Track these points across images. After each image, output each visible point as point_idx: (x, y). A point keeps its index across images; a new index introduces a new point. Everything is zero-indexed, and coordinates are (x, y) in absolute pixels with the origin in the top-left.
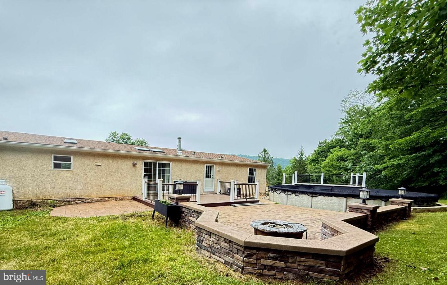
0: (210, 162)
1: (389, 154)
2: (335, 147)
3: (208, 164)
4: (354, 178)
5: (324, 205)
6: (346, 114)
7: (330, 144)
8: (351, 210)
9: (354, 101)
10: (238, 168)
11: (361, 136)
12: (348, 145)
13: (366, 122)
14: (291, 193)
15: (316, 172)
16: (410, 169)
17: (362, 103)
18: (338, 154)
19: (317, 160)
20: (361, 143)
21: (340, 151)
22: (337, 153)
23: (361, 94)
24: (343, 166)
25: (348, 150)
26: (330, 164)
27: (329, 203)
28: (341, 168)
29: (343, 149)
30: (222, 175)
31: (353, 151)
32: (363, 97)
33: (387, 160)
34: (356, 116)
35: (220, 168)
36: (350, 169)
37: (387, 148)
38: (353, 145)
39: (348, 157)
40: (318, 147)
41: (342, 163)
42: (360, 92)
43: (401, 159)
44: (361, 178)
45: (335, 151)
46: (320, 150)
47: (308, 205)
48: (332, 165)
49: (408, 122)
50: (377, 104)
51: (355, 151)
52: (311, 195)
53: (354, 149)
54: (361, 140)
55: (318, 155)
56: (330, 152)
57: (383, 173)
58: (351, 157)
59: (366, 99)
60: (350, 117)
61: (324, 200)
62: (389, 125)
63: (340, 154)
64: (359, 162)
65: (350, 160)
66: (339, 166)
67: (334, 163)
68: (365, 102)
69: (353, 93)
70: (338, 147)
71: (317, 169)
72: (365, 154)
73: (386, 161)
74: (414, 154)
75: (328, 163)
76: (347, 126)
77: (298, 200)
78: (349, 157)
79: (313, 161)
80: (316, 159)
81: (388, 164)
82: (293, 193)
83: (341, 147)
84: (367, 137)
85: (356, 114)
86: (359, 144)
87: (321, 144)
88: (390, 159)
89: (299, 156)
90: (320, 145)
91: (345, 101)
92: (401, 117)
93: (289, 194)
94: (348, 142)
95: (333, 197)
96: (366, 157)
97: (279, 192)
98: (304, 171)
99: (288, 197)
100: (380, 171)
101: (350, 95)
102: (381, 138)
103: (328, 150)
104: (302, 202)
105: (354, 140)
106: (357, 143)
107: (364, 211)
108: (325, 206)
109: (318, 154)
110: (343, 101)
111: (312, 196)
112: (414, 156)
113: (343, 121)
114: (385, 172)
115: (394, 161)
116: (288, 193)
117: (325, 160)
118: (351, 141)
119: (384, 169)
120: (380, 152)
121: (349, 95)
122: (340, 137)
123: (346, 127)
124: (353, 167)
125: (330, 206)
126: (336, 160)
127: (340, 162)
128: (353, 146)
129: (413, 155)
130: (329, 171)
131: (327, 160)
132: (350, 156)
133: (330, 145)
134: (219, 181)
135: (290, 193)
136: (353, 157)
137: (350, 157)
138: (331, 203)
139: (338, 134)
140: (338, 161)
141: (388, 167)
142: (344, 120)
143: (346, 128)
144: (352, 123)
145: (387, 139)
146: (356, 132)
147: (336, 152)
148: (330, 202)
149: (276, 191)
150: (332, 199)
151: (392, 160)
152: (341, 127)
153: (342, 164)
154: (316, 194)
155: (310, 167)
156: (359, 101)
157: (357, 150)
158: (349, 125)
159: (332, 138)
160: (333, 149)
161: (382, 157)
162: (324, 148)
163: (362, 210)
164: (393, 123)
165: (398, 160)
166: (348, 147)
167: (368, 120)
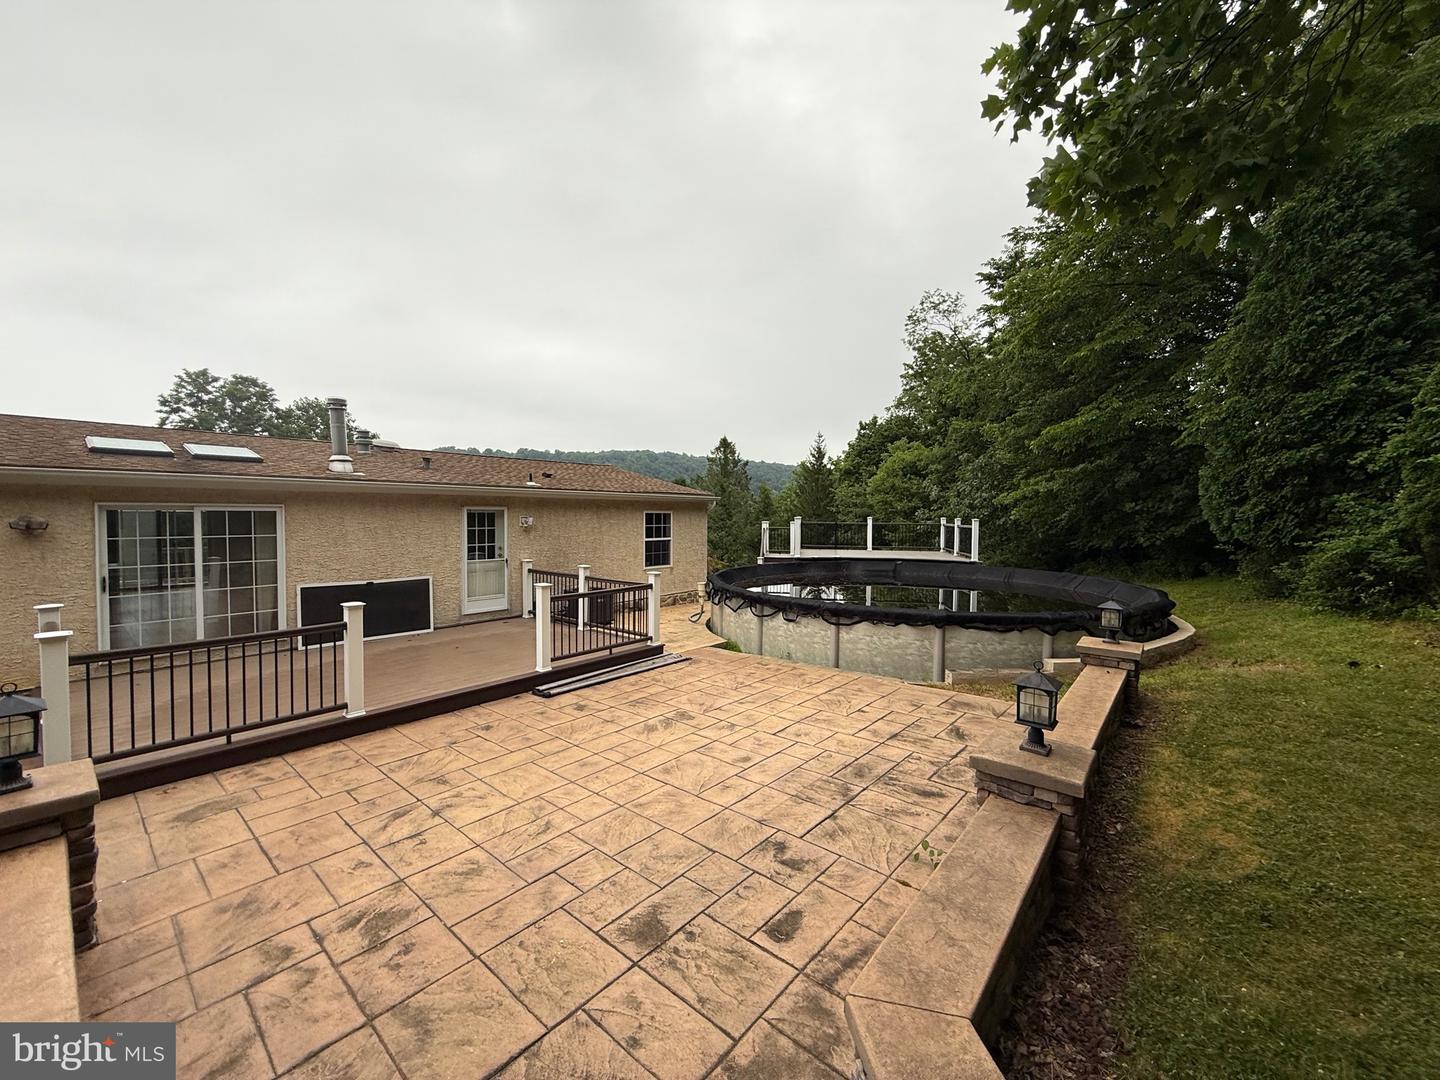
0: (484, 498)
1: (1025, 464)
2: (897, 438)
3: (477, 505)
4: (950, 531)
5: (876, 656)
6: (915, 353)
7: (886, 431)
8: (986, 785)
9: (934, 320)
10: (607, 514)
11: (955, 412)
12: (927, 434)
13: (965, 376)
14: (771, 611)
15: (855, 505)
16: (1073, 507)
17: (953, 327)
18: (904, 457)
19: (857, 472)
20: (954, 429)
21: (909, 448)
22: (902, 454)
23: (948, 303)
24: (918, 489)
25: (927, 447)
26: (887, 485)
27: (889, 648)
28: (913, 496)
29: (915, 444)
30: (542, 542)
31: (936, 450)
32: (954, 311)
33: (1022, 479)
34: (938, 361)
35: (531, 519)
36: (935, 502)
37: (1018, 446)
38: (937, 434)
39: (928, 465)
40: (856, 436)
41: (915, 482)
42: (947, 298)
43: (1052, 478)
44: (966, 535)
45: (898, 448)
46: (863, 444)
47: (826, 654)
48: (893, 487)
49: (1061, 380)
50: (986, 332)
51: (943, 450)
52: (834, 620)
53: (940, 444)
54: (955, 423)
55: (858, 460)
56: (887, 451)
57: (1014, 515)
58: (935, 466)
59: (959, 317)
60: (926, 364)
61: (875, 638)
62: (1021, 386)
63: (909, 457)
64: (954, 480)
65: (932, 473)
66: (909, 491)
67: (897, 482)
68: (959, 324)
69: (932, 300)
70: (905, 439)
71: (858, 495)
72: (968, 461)
73: (1019, 483)
74: (1082, 466)
75: (883, 480)
76: (920, 386)
77: (796, 637)
78: (931, 466)
79: (848, 473)
80: (854, 468)
81: (1026, 490)
82: (779, 611)
83: (911, 439)
84: (969, 416)
85: (939, 356)
86: (952, 433)
87: (864, 429)
88: (1027, 478)
89: (812, 460)
90: (862, 431)
91: (915, 318)
92: (1045, 365)
93: (765, 614)
94: (926, 427)
95: (903, 628)
96: (970, 468)
97: (735, 603)
98: (828, 500)
99: (765, 623)
100: (1006, 509)
101: (925, 305)
102: (1004, 419)
103: (882, 448)
104: (808, 644)
105: (940, 422)
106: (947, 431)
107: (1046, 796)
108: (879, 659)
109: (859, 455)
110: (909, 317)
111: (837, 624)
112: (1084, 471)
113: (911, 372)
114: (1018, 512)
115: (1037, 483)
116: (762, 611)
117: (876, 474)
118: (933, 423)
119: (1015, 504)
120: (1003, 455)
121: (922, 303)
122: (908, 412)
123: (918, 386)
124: (942, 497)
125: (896, 658)
126: (901, 473)
127: (910, 478)
128: (938, 437)
129: (1078, 468)
130: (886, 503)
131: (880, 474)
132: (933, 463)
133: (886, 434)
134: (526, 567)
135: (768, 611)
136: (940, 467)
137: (933, 467)
138: (897, 647)
139: (902, 404)
140: (905, 475)
141: (1025, 498)
142: (912, 368)
143: (918, 391)
144: (931, 378)
145: (1018, 423)
146: (944, 400)
147: (899, 453)
148: (895, 642)
149: (727, 598)
150: (899, 634)
151: (1032, 481)
152: (908, 387)
153: (914, 484)
154: (851, 617)
155: (842, 491)
156: (945, 321)
157: (948, 449)
158: (925, 383)
159: (889, 416)
160: (892, 443)
161: (1008, 471)
162: (872, 439)
163: (1037, 793)
164: (1028, 381)
165: (1048, 480)
166: (927, 440)
167: (968, 370)
